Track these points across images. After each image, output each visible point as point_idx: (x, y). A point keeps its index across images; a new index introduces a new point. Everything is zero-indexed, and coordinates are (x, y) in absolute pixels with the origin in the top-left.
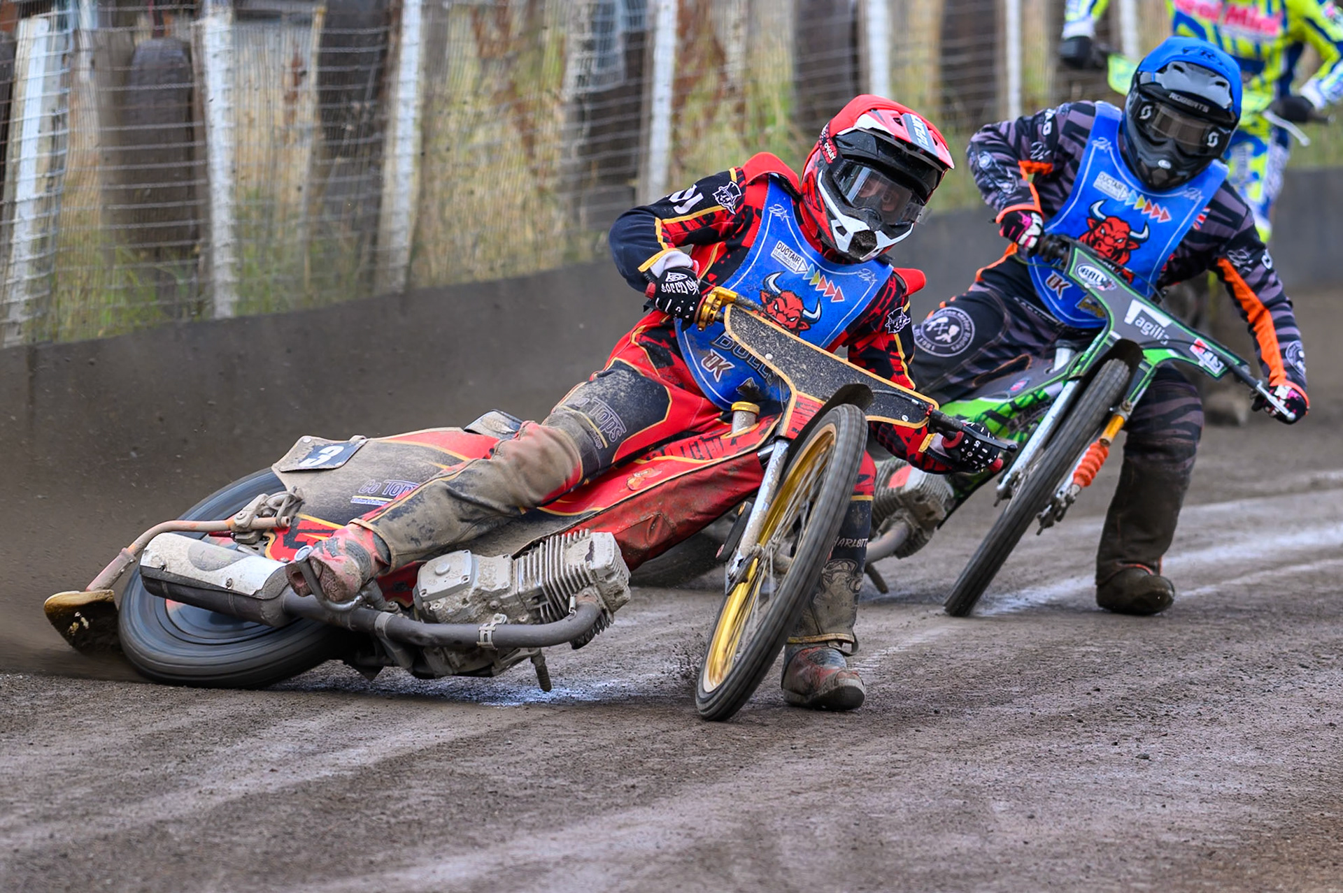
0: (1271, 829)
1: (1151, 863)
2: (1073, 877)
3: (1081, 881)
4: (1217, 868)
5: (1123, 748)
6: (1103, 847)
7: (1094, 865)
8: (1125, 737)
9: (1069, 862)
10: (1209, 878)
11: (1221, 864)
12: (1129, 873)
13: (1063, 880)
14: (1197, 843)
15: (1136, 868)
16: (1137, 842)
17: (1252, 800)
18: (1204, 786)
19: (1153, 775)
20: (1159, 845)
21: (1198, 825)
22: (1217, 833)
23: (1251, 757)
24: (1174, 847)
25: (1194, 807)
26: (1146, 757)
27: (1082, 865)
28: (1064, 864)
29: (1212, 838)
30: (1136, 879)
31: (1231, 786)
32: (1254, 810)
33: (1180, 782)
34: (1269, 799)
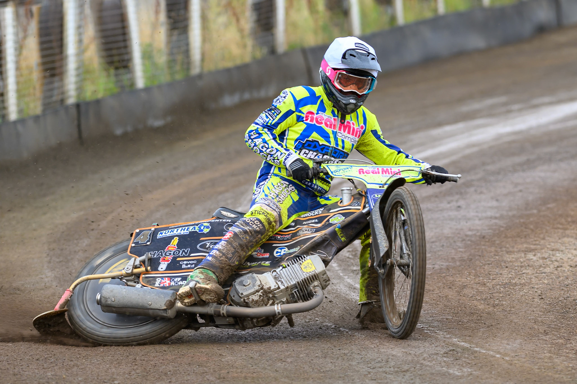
0: (503, 227)
1: (464, 242)
2: (438, 249)
3: (441, 250)
4: (486, 242)
5: (452, 204)
6: (447, 238)
7: (445, 244)
8: (452, 201)
9: (437, 244)
10: (484, 245)
11: (487, 240)
12: (457, 246)
13: (435, 250)
14: (478, 234)
15: (459, 244)
16: (459, 235)
17: (496, 218)
18: (480, 215)
19: (462, 213)
20: (467, 236)
21: (479, 228)
22: (485, 230)
23: (495, 203)
24: (471, 236)
25: (477, 222)
26: (459, 207)
27: (441, 244)
28: (435, 245)
29: (484, 231)
30: (460, 248)
31: (489, 214)
32: (497, 221)
33: (472, 214)
34: (501, 217)
